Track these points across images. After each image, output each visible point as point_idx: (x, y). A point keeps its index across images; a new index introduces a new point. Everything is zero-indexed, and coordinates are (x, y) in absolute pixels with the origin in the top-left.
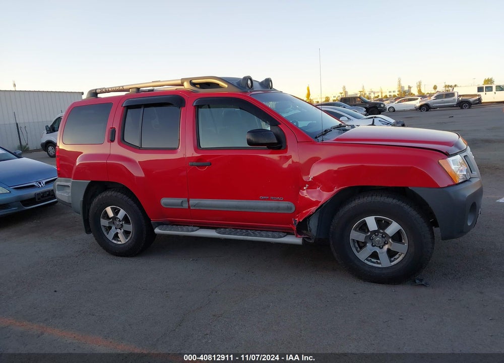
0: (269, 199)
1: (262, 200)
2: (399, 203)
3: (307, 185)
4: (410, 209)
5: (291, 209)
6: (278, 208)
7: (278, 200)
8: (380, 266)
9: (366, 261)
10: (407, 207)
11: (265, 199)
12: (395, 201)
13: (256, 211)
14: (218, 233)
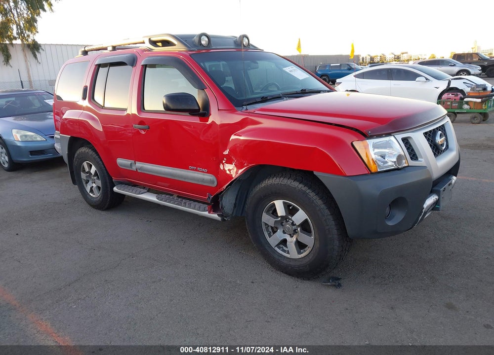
0: (196, 170)
1: (199, 171)
2: (305, 188)
3: (225, 159)
4: (315, 197)
5: (213, 182)
6: (203, 180)
7: (203, 172)
8: (288, 256)
9: (276, 249)
10: (312, 195)
11: (193, 170)
12: (301, 186)
13: (186, 181)
14: (157, 199)
